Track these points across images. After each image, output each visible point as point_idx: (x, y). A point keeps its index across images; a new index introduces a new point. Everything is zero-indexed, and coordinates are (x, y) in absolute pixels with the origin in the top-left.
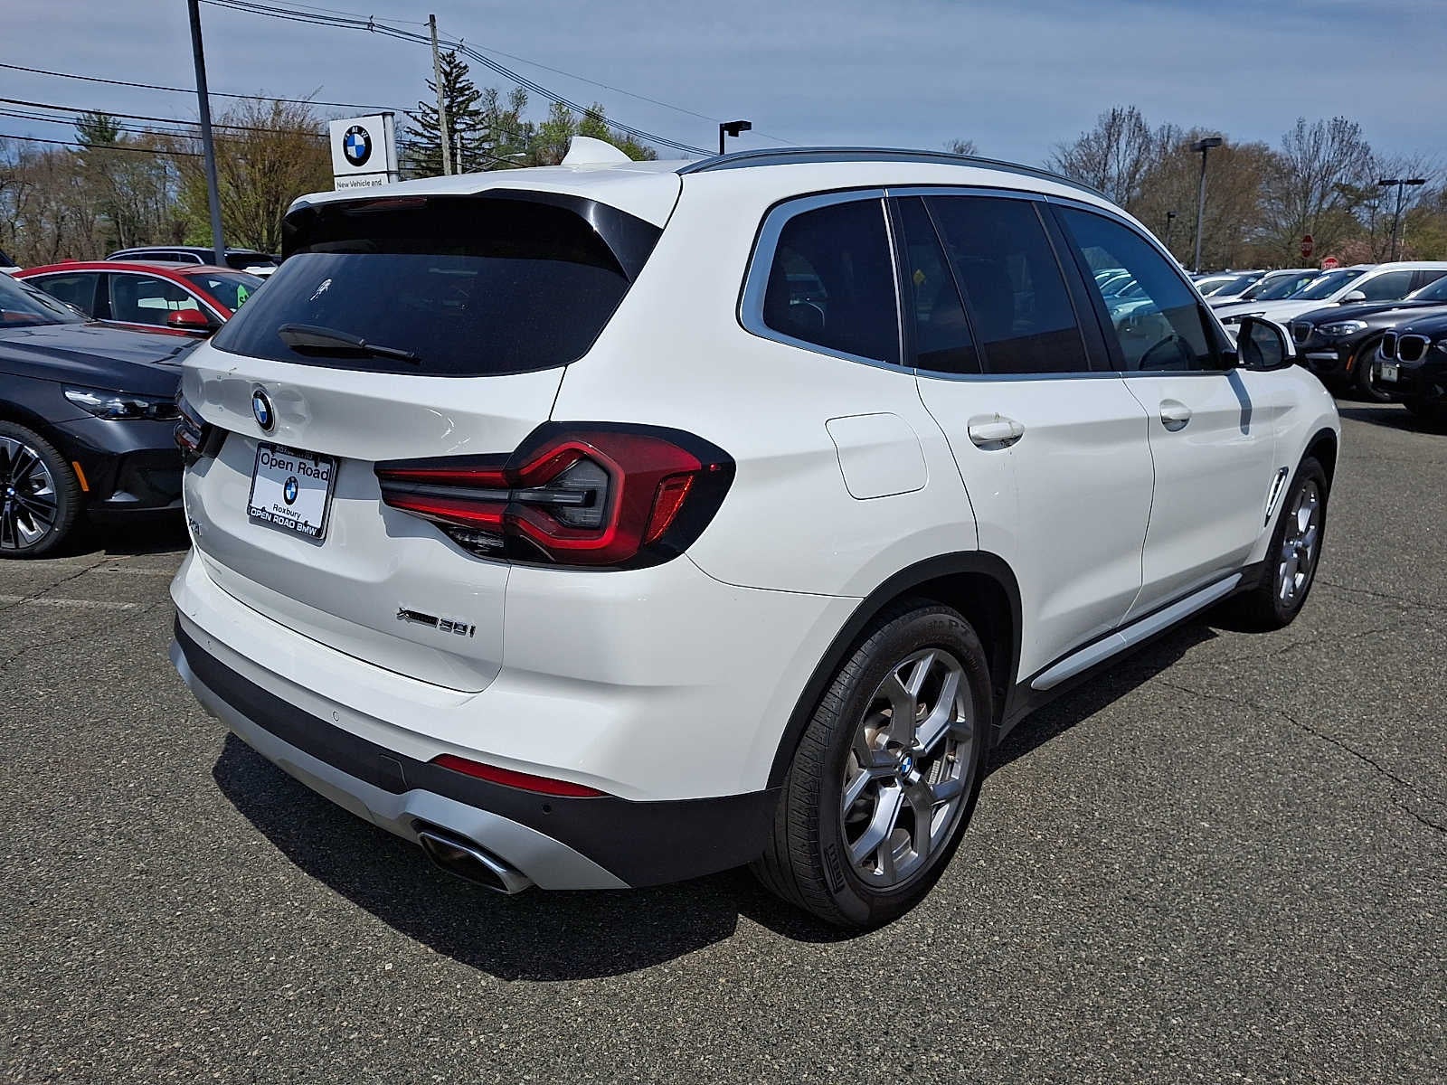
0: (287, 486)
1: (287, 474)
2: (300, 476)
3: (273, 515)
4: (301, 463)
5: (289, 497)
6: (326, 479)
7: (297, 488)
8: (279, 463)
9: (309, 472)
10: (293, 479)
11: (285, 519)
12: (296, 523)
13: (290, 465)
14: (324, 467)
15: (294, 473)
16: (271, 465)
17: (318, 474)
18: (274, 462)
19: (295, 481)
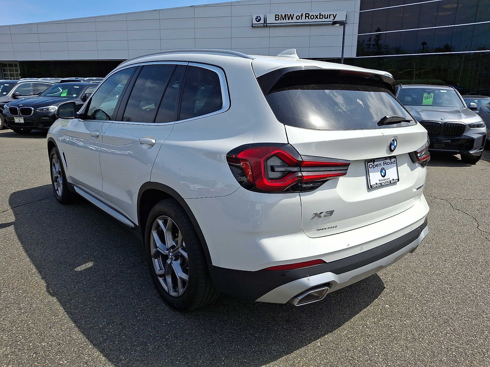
0: (381, 172)
1: (380, 168)
2: (385, 167)
3: (381, 183)
4: (384, 162)
5: (383, 175)
6: (395, 163)
7: (385, 171)
8: (376, 166)
9: (388, 163)
10: (383, 169)
11: (386, 182)
12: (390, 181)
13: (380, 165)
14: (393, 160)
15: (383, 166)
16: (374, 167)
17: (392, 163)
18: (375, 166)
19: (384, 168)
